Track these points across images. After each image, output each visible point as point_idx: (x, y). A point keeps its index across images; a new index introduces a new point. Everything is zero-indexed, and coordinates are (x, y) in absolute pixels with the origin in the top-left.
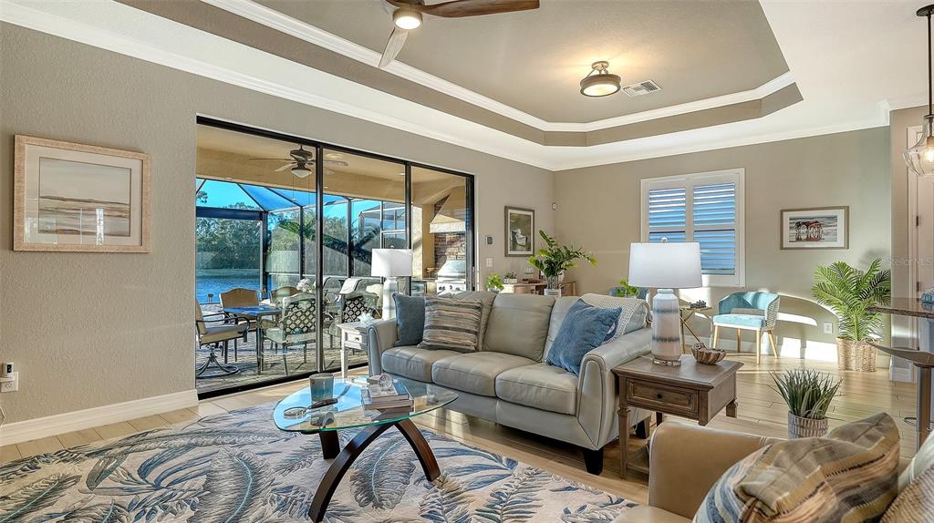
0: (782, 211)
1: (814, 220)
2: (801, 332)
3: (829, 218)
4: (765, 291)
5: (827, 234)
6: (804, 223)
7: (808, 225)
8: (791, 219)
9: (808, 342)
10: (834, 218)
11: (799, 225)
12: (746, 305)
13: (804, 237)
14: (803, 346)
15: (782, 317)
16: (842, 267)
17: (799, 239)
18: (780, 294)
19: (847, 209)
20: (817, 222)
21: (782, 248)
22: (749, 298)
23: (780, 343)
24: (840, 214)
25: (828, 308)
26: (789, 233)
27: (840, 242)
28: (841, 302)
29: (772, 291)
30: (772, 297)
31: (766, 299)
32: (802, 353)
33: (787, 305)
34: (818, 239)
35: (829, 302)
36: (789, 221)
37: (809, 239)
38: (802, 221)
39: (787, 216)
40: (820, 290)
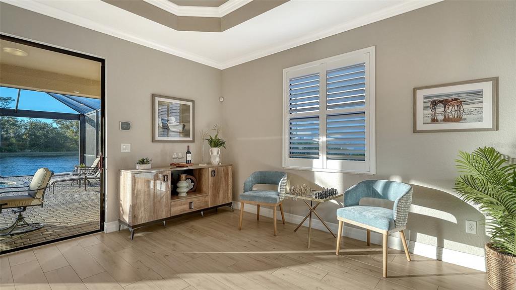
0: (415, 90)
1: (453, 97)
2: (438, 229)
3: (471, 93)
4: (397, 180)
5: (470, 113)
6: (441, 102)
7: (445, 103)
8: (425, 98)
9: (445, 241)
10: (479, 93)
11: (434, 104)
12: (375, 194)
13: (440, 118)
14: (440, 246)
15: (417, 209)
16: (489, 154)
17: (434, 121)
18: (414, 183)
19: (496, 81)
20: (456, 99)
21: (415, 131)
22: (379, 187)
23: (413, 239)
24: (487, 88)
25: (477, 207)
26: (423, 114)
27: (487, 122)
28: (495, 201)
29: (405, 180)
30: (405, 188)
31: (398, 190)
32: (439, 253)
33: (421, 196)
34: (459, 119)
35: (477, 200)
36: (423, 100)
37: (446, 120)
38: (438, 99)
39: (421, 94)
40: (467, 184)
